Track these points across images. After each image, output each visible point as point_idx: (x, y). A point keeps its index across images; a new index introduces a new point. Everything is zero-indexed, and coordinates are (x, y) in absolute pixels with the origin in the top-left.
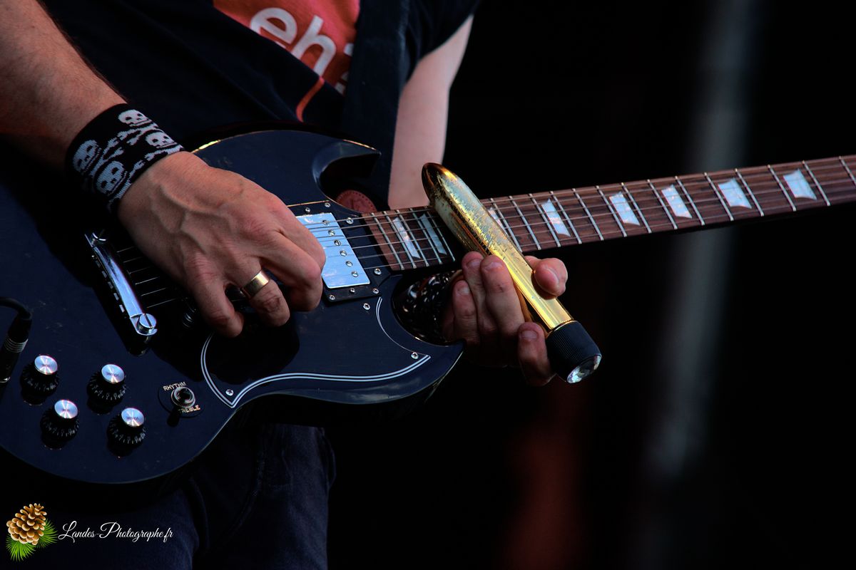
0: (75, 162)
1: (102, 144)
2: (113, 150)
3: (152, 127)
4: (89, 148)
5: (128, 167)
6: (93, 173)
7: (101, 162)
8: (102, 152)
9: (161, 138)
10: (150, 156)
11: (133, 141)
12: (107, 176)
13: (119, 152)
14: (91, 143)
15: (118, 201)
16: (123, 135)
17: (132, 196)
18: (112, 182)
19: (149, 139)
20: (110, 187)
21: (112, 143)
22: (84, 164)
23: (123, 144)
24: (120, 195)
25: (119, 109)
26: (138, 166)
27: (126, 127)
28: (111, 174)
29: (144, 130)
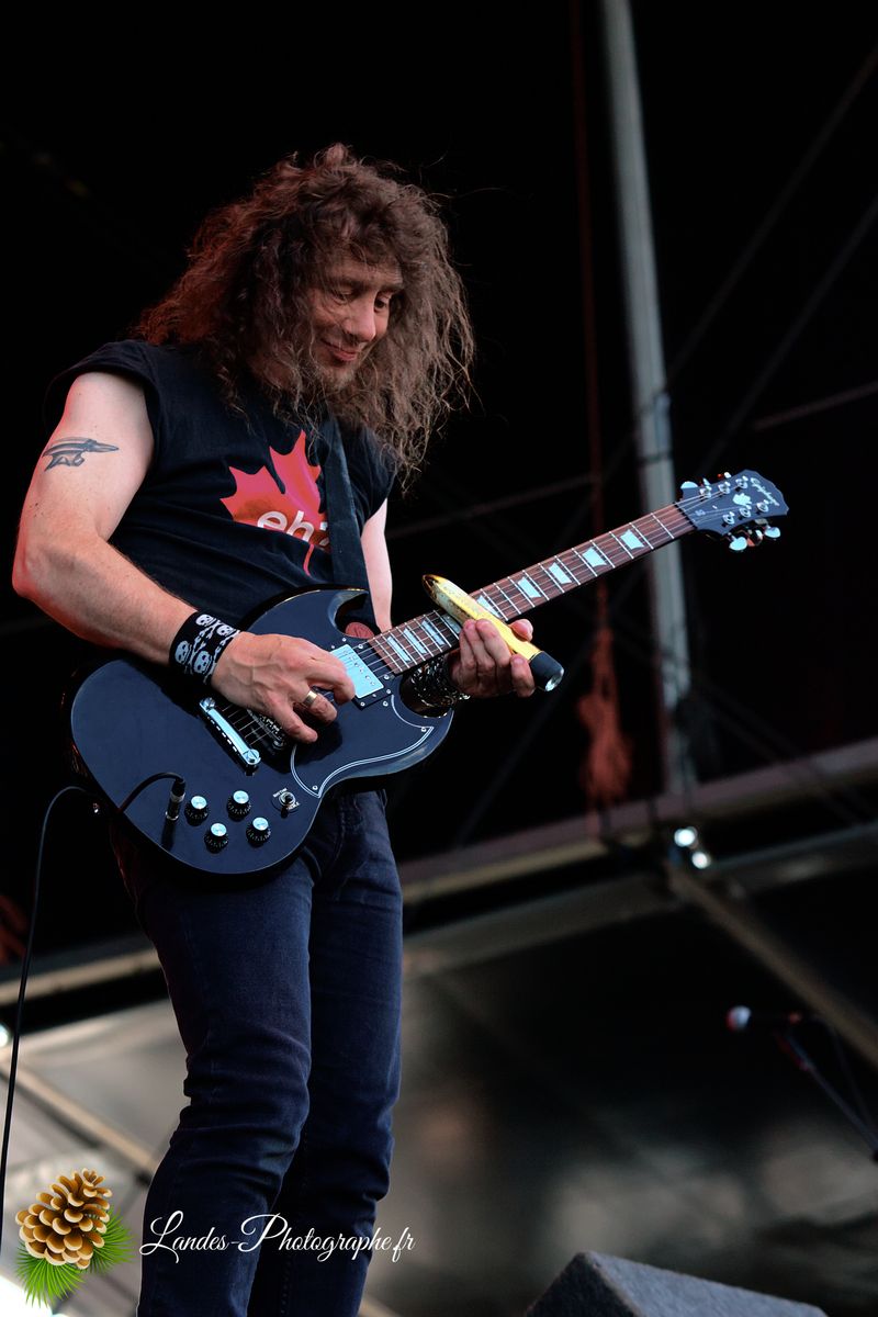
0: (177, 658)
1: (191, 642)
2: (199, 645)
3: (218, 623)
4: (184, 647)
5: (212, 653)
6: (190, 662)
7: (194, 654)
8: (192, 648)
9: (225, 629)
10: (223, 642)
11: (210, 636)
12: (199, 662)
13: (203, 645)
14: (185, 643)
15: (211, 676)
16: (202, 633)
17: (218, 670)
18: (204, 665)
19: (219, 632)
20: (203, 668)
21: (197, 640)
22: (183, 658)
23: (204, 639)
24: (210, 672)
25: (195, 617)
26: (217, 651)
27: (203, 628)
28: (202, 660)
29: (214, 627)
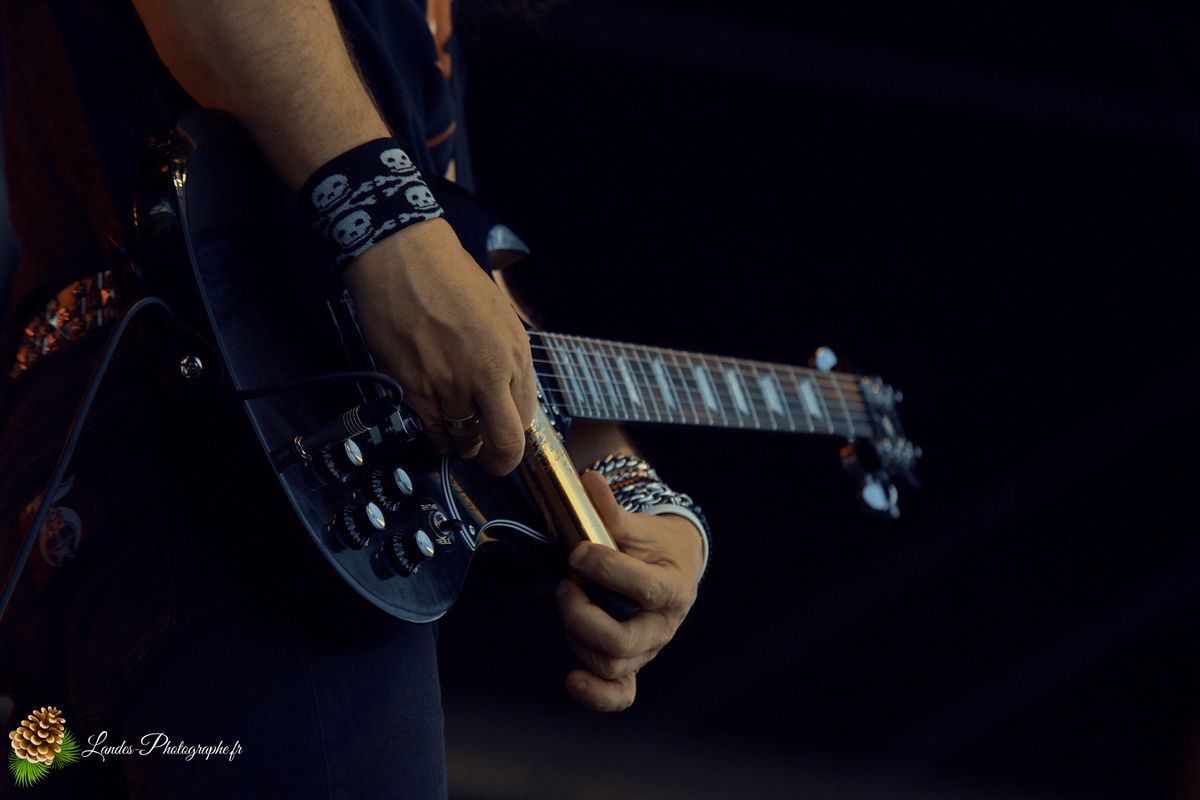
4: (337, 184)
8: (350, 195)
18: (352, 235)
